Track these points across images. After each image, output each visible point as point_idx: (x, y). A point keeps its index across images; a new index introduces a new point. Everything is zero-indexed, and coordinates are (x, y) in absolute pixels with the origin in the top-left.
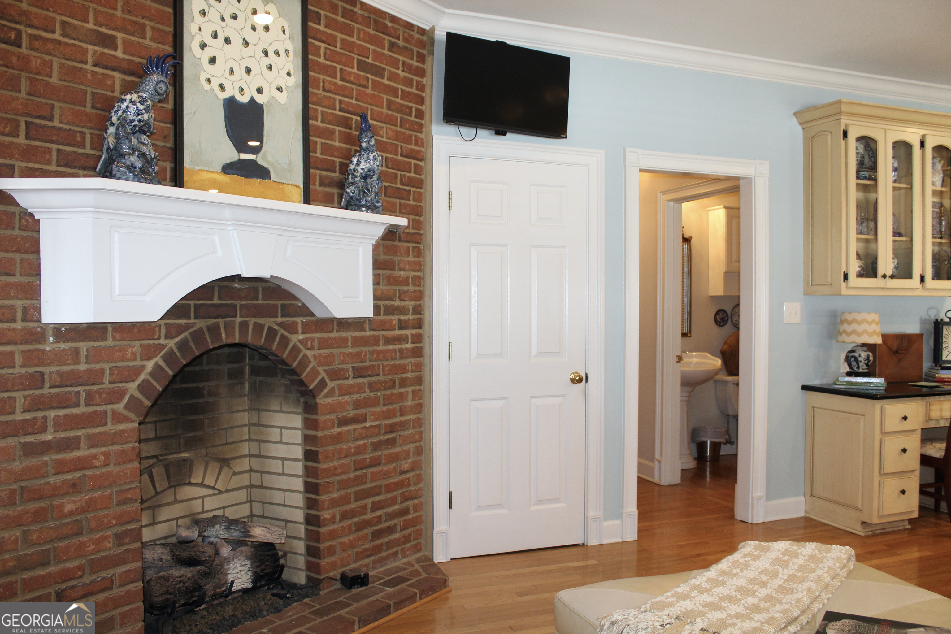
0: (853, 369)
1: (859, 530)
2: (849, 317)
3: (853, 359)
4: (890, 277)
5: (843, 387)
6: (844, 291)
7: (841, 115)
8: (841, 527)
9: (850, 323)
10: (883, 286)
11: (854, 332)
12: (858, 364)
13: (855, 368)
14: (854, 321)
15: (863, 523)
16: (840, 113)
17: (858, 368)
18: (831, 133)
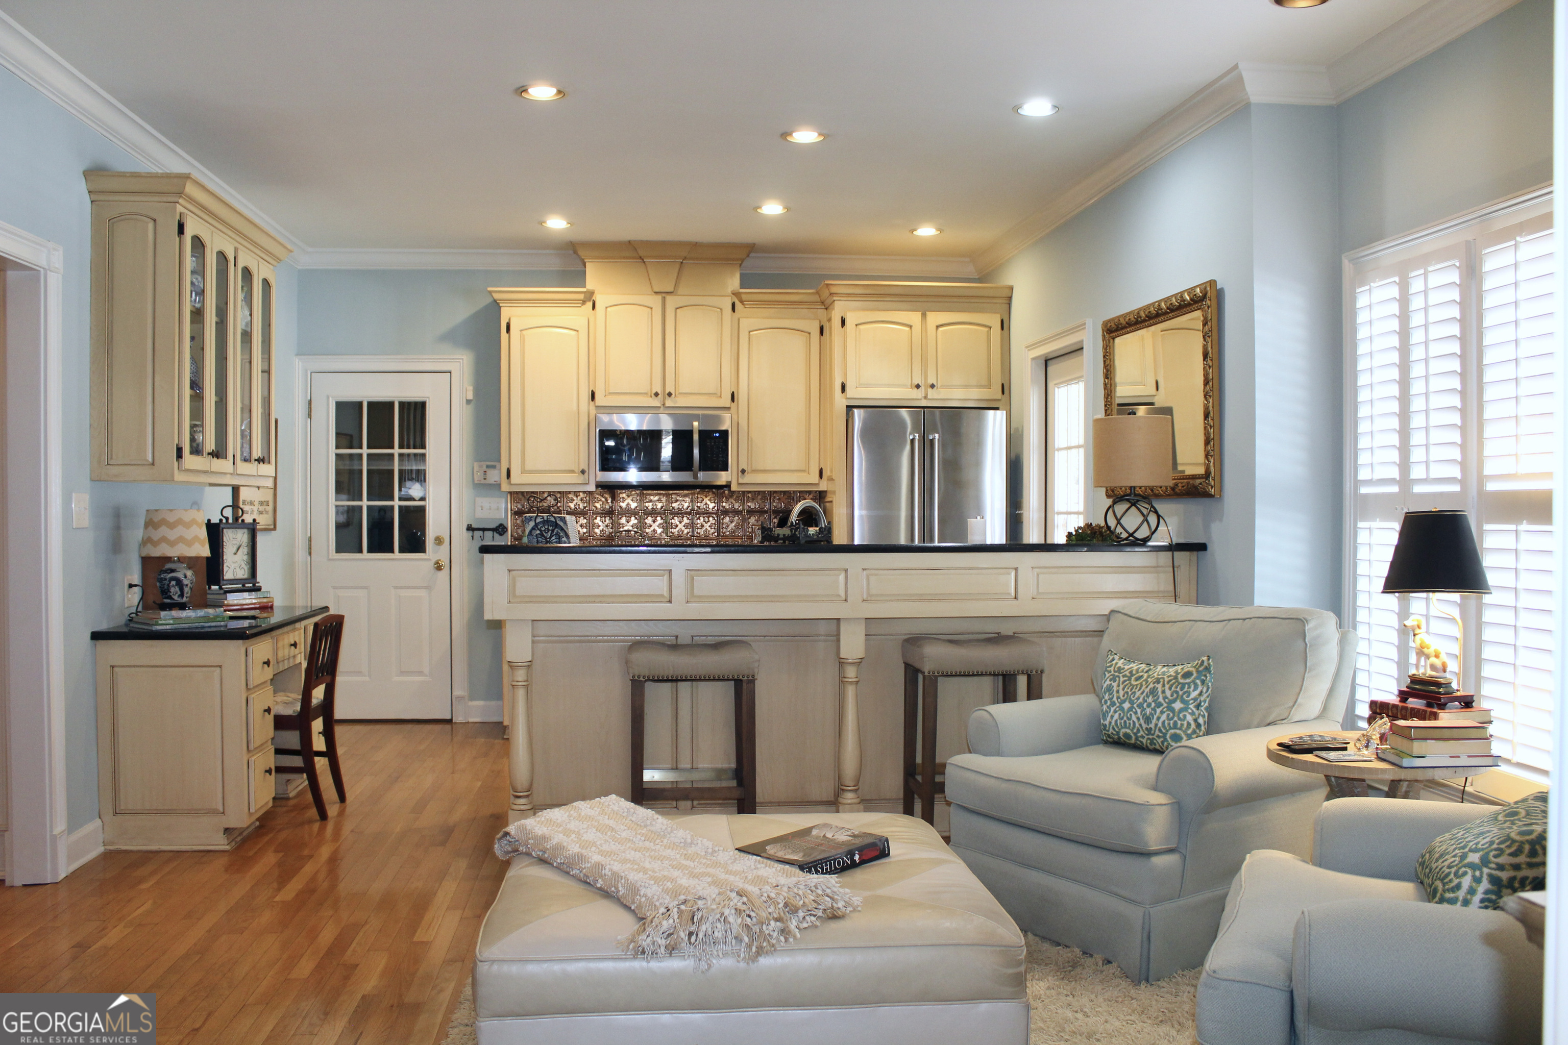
0: (173, 599)
1: (221, 843)
2: (171, 518)
3: (173, 583)
4: (209, 454)
5: (168, 627)
6: (179, 477)
7: (181, 197)
8: (184, 848)
9: (172, 526)
10: (207, 469)
11: (181, 539)
12: (182, 590)
13: (176, 597)
14: (180, 522)
15: (227, 830)
16: (180, 193)
17: (182, 595)
18: (155, 221)
